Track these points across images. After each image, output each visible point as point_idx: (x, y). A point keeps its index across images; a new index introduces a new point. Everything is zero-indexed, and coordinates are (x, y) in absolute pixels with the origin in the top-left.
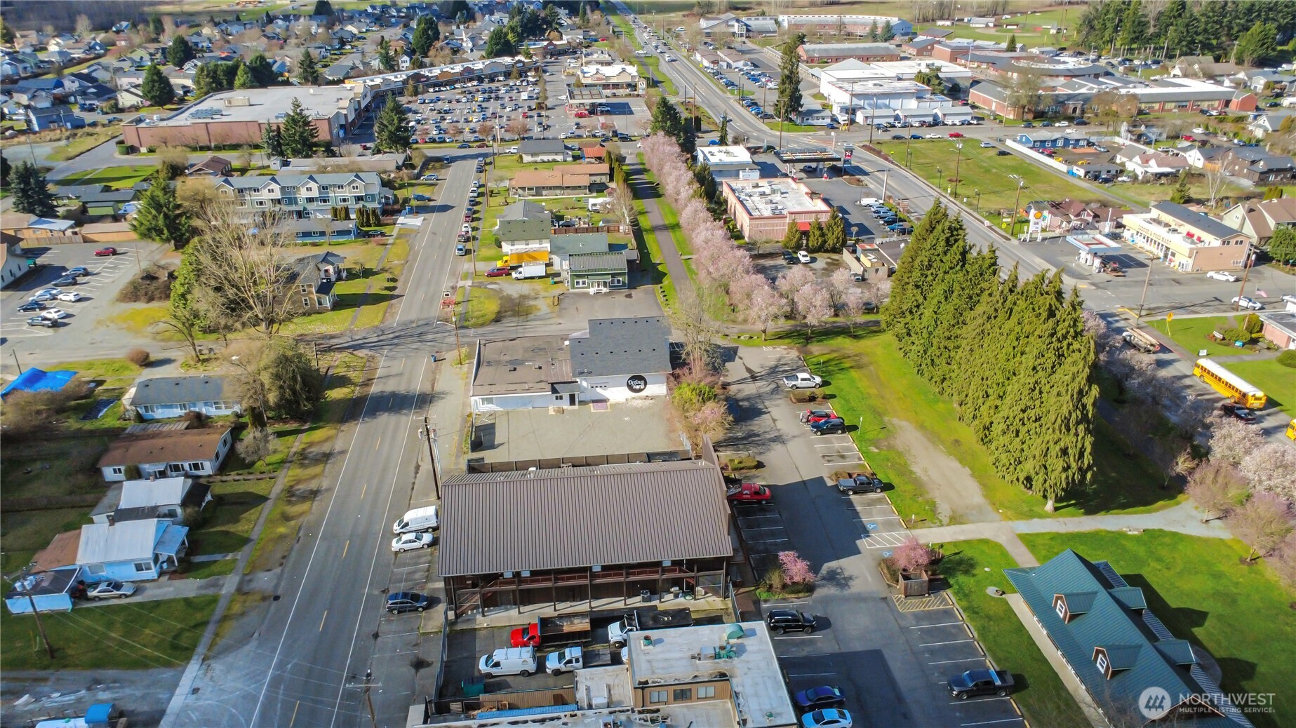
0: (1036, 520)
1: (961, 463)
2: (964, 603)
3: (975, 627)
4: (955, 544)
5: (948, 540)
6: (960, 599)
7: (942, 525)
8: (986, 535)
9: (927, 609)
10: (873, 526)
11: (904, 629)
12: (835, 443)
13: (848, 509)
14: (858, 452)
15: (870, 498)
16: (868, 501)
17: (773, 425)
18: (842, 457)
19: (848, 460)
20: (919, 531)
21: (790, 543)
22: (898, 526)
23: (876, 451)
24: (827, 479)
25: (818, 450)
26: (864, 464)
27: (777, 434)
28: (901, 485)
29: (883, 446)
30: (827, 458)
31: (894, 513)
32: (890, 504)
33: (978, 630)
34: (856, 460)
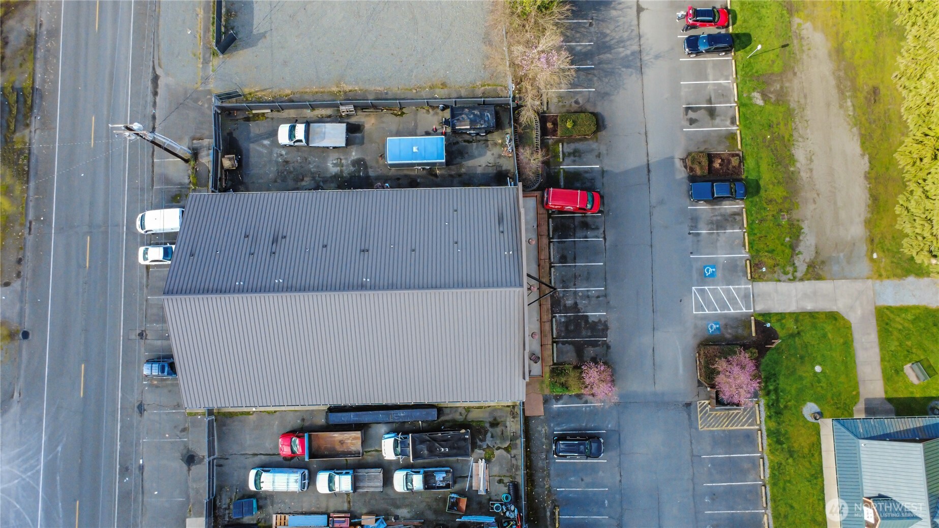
0: (911, 279)
1: (863, 144)
2: (773, 425)
3: (771, 461)
4: (797, 317)
5: (793, 308)
6: (770, 417)
7: (794, 279)
8: (839, 306)
9: (729, 428)
10: (711, 270)
11: (695, 458)
12: (711, 77)
13: (690, 234)
14: (736, 102)
15: (722, 211)
16: (719, 218)
17: (635, 22)
18: (712, 112)
19: (717, 120)
20: (763, 287)
21: (605, 296)
22: (741, 274)
23: (760, 102)
24: (678, 164)
25: (683, 93)
26: (735, 134)
27: (635, 48)
28: (771, 186)
29: (772, 93)
30: (691, 114)
31: (744, 246)
32: (745, 226)
33: (772, 468)
34: (728, 122)
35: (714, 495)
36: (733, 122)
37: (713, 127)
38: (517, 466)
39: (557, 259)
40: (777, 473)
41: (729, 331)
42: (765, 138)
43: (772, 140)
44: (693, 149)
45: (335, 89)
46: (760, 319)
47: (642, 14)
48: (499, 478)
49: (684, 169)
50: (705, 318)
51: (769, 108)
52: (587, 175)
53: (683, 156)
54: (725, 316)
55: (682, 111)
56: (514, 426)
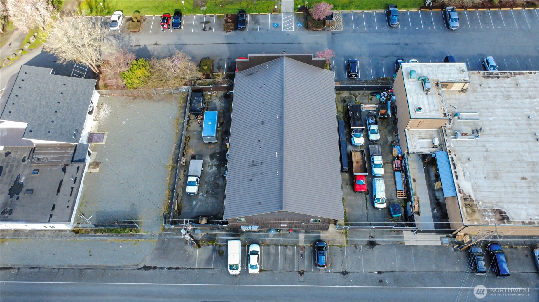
9: (341, 21)
10: (275, 25)
11: (354, 32)
12: (191, 22)
13: (259, 31)
14: (204, 15)
15: (250, 21)
16: (253, 22)
17: (162, 46)
18: (207, 22)
19: (211, 21)
20: (283, 9)
22: (277, 16)
23: (205, 8)
24: (228, 34)
25: (197, 31)
26: (218, 16)
27: (173, 46)
28: (241, 6)
29: (202, 4)
30: (207, 29)
31: (266, 14)
32: (257, 14)
33: (357, 9)
34: (212, 17)
35: (369, 27)
36: (212, 16)
37: (213, 22)
38: (363, 93)
40: (359, 8)
41: (301, 20)
42: (220, 7)
43: (222, 5)
44: (223, 29)
45: (170, 169)
46: (296, 11)
47: (158, 43)
48: (369, 100)
49: (231, 32)
50: (296, 27)
51: (208, 5)
52: (230, 64)
53: (225, 32)
54: (295, 21)
55: (205, 32)
56: (345, 94)
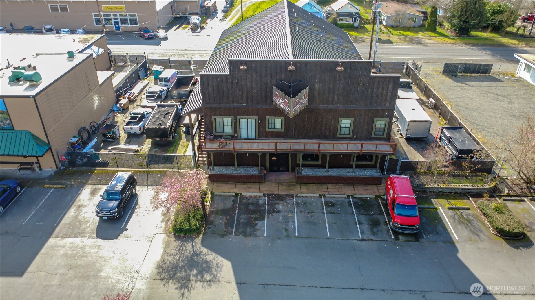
21: (287, 236)
39: (329, 200)
